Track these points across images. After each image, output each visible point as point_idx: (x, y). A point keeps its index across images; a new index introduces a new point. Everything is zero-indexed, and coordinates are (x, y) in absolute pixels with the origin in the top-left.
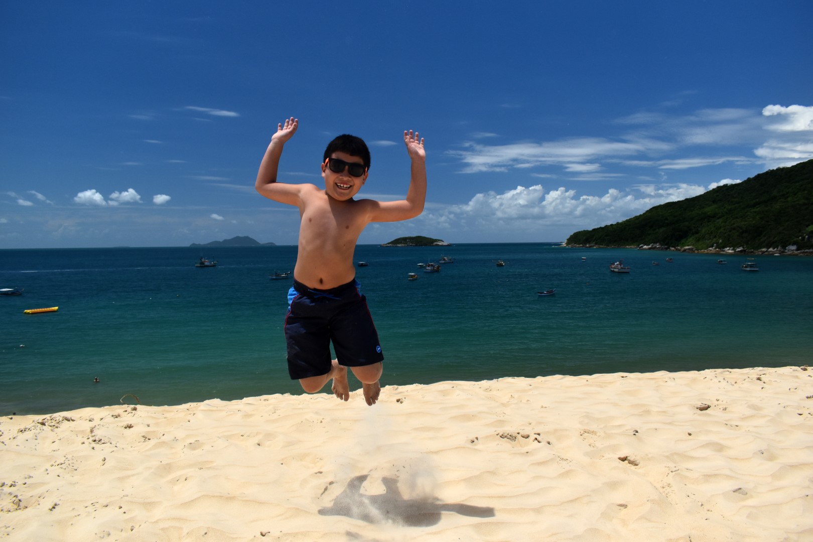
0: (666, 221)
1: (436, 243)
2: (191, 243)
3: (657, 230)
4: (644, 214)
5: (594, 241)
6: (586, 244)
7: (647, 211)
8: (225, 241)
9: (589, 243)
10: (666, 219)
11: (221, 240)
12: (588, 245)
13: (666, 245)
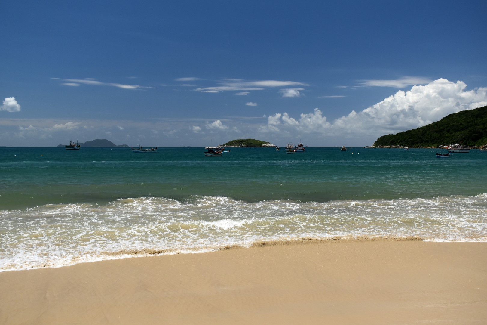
0: (461, 126)
1: (264, 145)
2: (58, 145)
3: (454, 133)
4: (441, 120)
5: (399, 143)
6: (392, 145)
7: (444, 118)
8: (87, 143)
9: (395, 144)
10: (461, 124)
11: (83, 142)
12: (394, 146)
13: (464, 144)
